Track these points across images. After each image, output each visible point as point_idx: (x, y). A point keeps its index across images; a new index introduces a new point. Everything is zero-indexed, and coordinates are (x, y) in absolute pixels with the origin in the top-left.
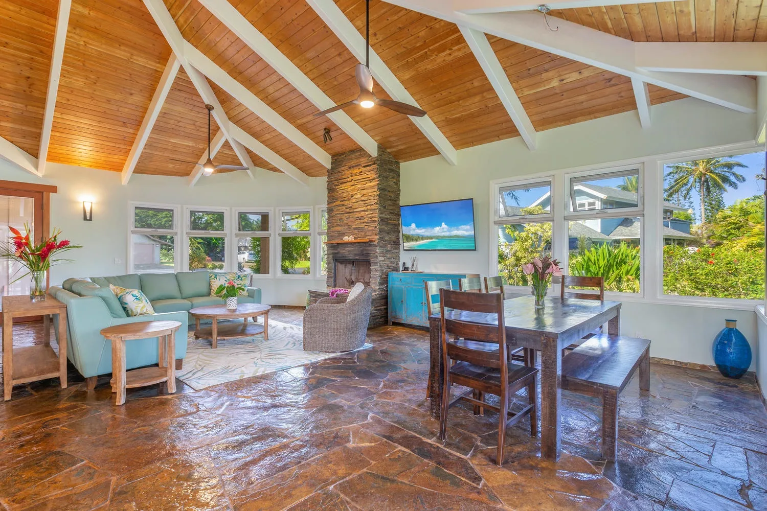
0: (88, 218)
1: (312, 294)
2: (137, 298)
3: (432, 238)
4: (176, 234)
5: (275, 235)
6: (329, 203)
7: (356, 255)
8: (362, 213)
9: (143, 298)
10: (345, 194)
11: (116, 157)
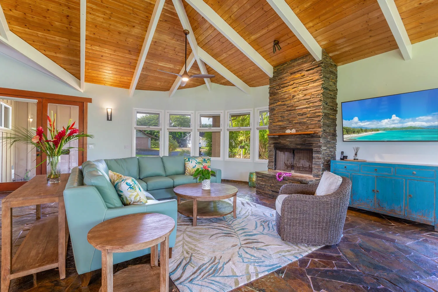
0: (110, 119)
1: (259, 175)
2: (131, 187)
3: (378, 130)
4: (161, 129)
5: (224, 130)
6: (271, 104)
7: (297, 144)
8: (303, 110)
9: (136, 187)
10: (287, 96)
11: (126, 78)
